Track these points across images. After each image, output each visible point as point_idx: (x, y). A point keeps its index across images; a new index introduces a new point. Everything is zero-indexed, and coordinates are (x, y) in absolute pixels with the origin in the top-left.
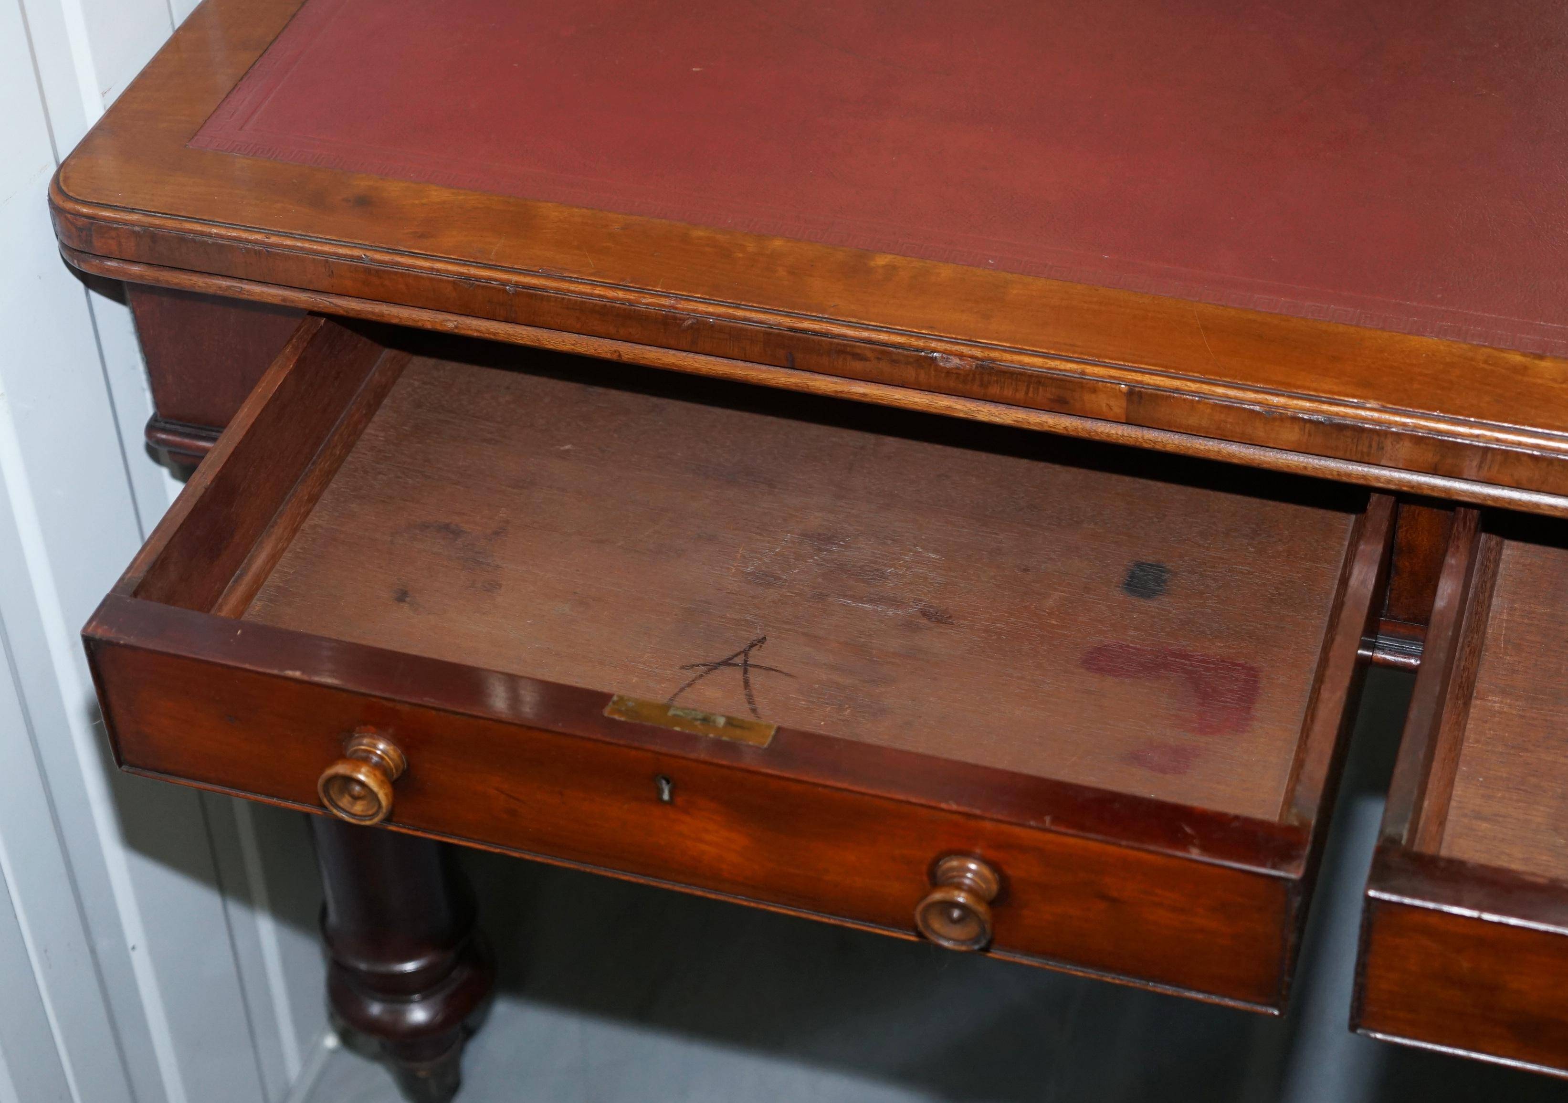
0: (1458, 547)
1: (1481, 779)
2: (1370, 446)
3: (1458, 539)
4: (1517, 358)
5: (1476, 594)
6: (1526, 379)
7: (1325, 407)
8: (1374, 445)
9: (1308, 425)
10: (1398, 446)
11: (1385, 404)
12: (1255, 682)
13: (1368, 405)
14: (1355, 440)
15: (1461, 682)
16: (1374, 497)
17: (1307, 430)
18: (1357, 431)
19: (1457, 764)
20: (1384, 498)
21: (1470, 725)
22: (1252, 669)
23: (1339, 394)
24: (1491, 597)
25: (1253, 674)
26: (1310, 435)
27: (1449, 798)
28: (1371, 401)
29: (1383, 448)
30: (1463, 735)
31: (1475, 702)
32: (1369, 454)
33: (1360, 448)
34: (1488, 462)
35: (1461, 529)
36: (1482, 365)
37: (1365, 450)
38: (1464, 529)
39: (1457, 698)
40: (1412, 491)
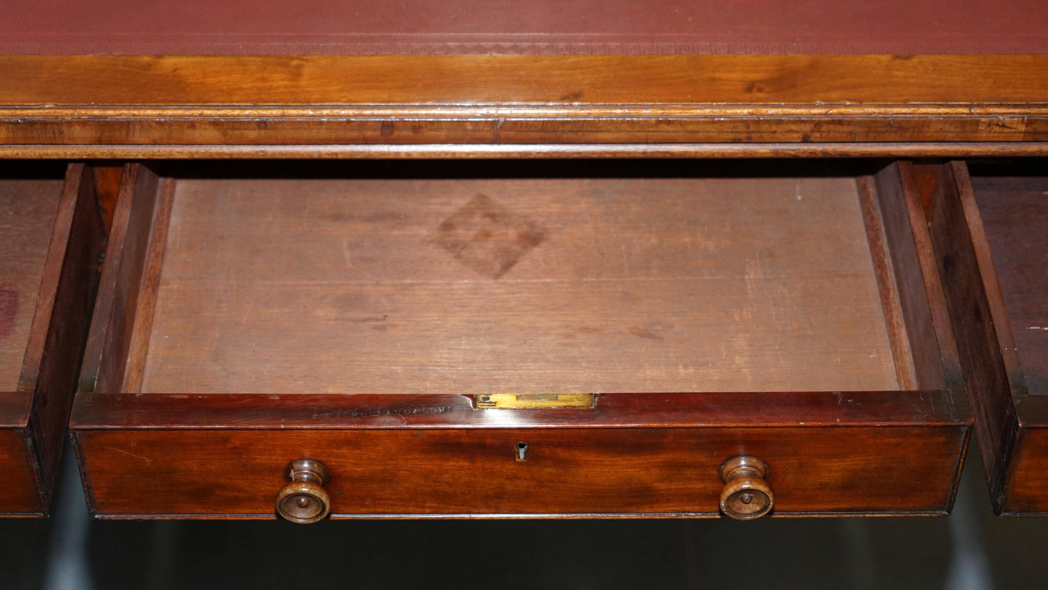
0: (126, 189)
1: (167, 337)
2: (54, 133)
3: (126, 184)
4: (146, 59)
5: (158, 218)
6: (151, 72)
7: (18, 112)
8: (57, 132)
9: (10, 126)
10: (72, 129)
11: (57, 104)
12: (16, 300)
13: (47, 106)
14: (44, 131)
15: (150, 276)
16: (70, 166)
17: (11, 130)
18: (44, 124)
19: (150, 330)
20: (77, 165)
21: (159, 303)
22: (13, 292)
23: (26, 101)
24: (169, 217)
25: (14, 295)
26: (14, 132)
27: (146, 353)
28: (48, 103)
29: (62, 133)
30: (154, 310)
31: (162, 287)
32: (55, 139)
33: (48, 136)
34: (132, 131)
35: (128, 177)
36: (121, 68)
37: (52, 136)
38: (130, 176)
39: (147, 287)
40: (90, 157)
